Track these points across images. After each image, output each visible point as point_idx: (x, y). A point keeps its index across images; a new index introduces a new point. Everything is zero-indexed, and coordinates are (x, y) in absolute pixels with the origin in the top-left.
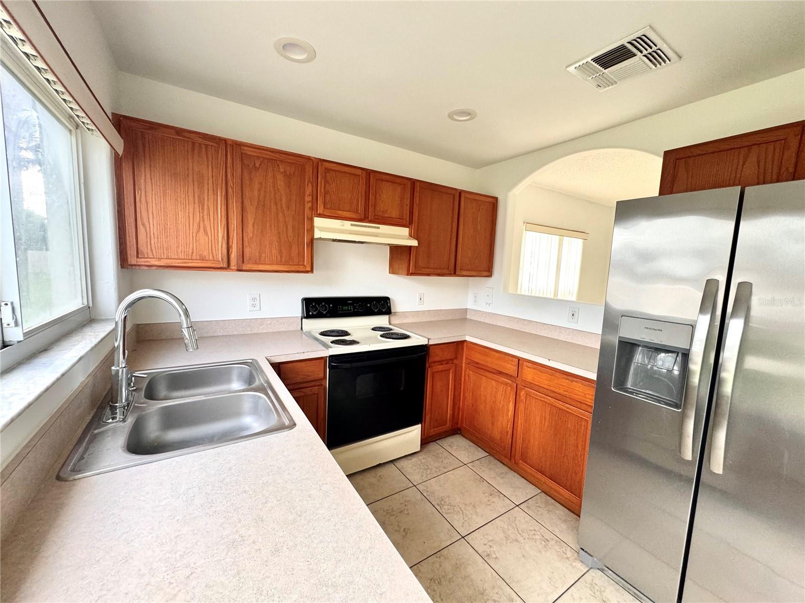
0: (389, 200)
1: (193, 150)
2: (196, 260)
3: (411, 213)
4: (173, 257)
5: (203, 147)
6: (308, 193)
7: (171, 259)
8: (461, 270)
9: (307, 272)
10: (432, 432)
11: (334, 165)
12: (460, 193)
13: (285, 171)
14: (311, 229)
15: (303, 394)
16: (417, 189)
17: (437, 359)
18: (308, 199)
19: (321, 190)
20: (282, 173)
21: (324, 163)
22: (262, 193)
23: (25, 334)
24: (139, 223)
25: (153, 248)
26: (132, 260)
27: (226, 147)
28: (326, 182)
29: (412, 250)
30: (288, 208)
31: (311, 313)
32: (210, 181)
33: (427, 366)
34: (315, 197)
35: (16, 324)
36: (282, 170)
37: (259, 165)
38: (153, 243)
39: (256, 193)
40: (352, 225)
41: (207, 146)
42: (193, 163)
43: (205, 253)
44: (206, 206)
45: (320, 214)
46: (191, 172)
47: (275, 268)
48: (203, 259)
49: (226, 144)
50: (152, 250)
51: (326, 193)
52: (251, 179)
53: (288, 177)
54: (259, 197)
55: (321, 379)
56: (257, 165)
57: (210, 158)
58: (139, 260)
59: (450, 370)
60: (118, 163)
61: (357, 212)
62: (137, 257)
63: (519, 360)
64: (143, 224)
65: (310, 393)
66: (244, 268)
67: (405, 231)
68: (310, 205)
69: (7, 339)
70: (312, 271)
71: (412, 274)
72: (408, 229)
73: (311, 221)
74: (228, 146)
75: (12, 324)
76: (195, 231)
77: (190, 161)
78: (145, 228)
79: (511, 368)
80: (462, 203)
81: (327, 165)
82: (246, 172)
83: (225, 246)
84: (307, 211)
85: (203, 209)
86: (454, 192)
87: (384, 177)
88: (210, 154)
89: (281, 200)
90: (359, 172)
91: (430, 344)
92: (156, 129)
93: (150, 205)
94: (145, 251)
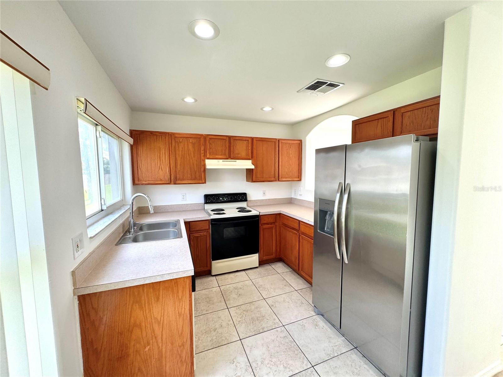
0: (241, 148)
1: (157, 138)
2: (159, 181)
3: (252, 153)
4: (150, 180)
5: (160, 137)
6: (202, 150)
7: (150, 181)
8: (281, 178)
9: (203, 183)
10: (265, 258)
11: (213, 136)
12: (279, 141)
13: (192, 142)
14: (205, 165)
15: (199, 235)
16: (255, 141)
17: (265, 222)
18: (202, 152)
19: (208, 147)
20: (191, 143)
21: (208, 136)
22: (183, 152)
23: (107, 208)
24: (139, 168)
25: (143, 177)
26: (137, 182)
27: (169, 135)
28: (210, 144)
29: (254, 170)
30: (194, 157)
31: (208, 201)
32: (163, 150)
33: (260, 226)
34: (205, 151)
35: (105, 205)
36: (191, 141)
37: (182, 141)
38: (143, 175)
39: (181, 152)
40: (223, 161)
41: (161, 136)
42: (157, 143)
43: (162, 178)
44: (162, 160)
45: (208, 158)
46: (156, 147)
47: (190, 182)
48: (161, 180)
49: (169, 134)
50: (143, 178)
51: (210, 148)
52: (178, 147)
53: (194, 144)
54: (182, 154)
55: (208, 229)
56: (181, 141)
57: (163, 141)
58: (139, 182)
59: (273, 227)
60: (132, 147)
61: (225, 155)
62: (138, 181)
63: (299, 222)
64: (140, 169)
65: (203, 235)
66: (177, 183)
67: (250, 162)
68: (203, 154)
69: (102, 209)
70: (205, 183)
71: (254, 182)
72: (251, 161)
73: (204, 161)
74: (170, 135)
75: (104, 205)
76: (158, 169)
77: (156, 143)
78: (141, 170)
79: (296, 226)
80: (280, 145)
81: (210, 137)
82: (177, 144)
83: (169, 175)
84: (202, 157)
85: (161, 161)
86: (275, 140)
87: (237, 138)
88: (163, 138)
89: (191, 154)
90: (225, 138)
91: (260, 214)
92: (144, 133)
93: (142, 161)
94: (141, 178)
